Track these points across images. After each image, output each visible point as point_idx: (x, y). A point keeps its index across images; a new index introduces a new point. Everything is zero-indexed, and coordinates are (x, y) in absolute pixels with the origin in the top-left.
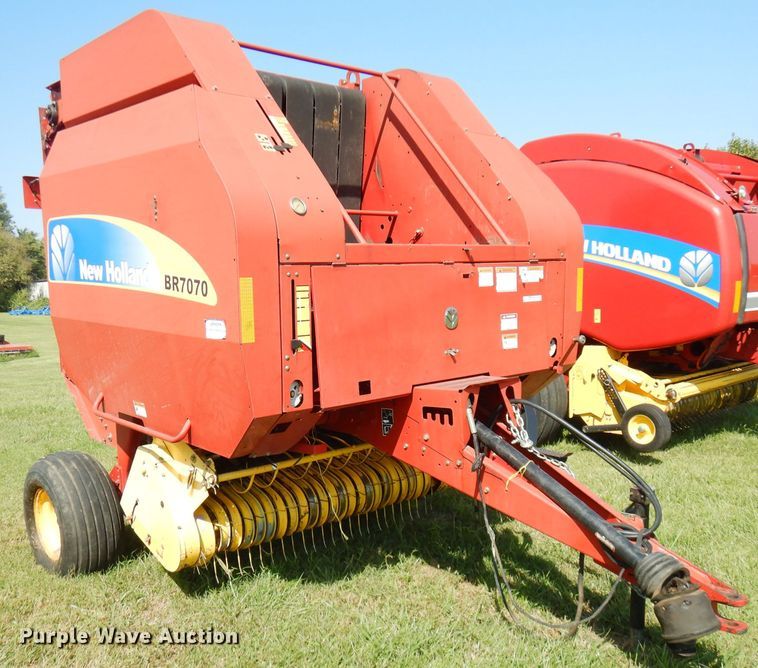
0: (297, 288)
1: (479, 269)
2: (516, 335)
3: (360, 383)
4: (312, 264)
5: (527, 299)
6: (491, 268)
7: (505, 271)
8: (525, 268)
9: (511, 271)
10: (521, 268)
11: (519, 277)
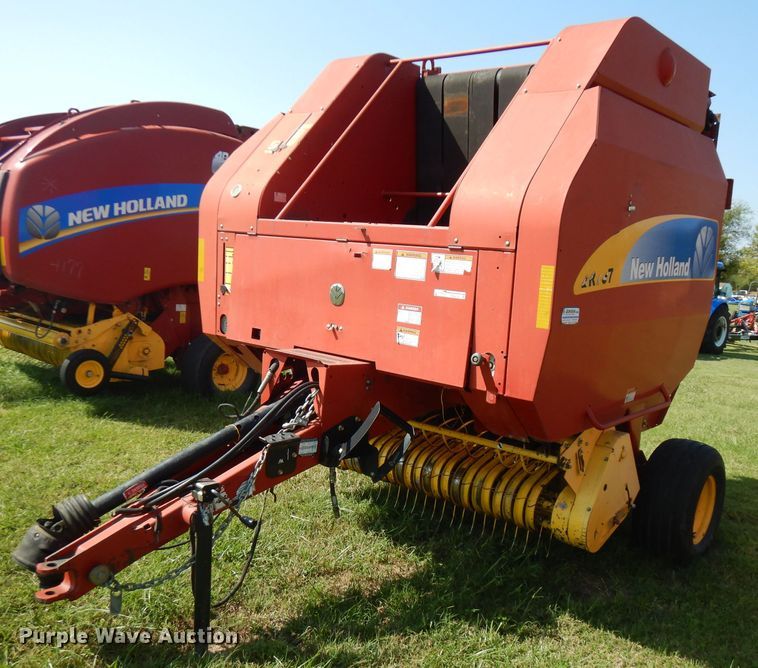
0: (227, 249)
1: (375, 250)
2: (418, 332)
3: (253, 329)
4: (236, 233)
5: (439, 293)
6: (391, 251)
7: (409, 255)
8: (443, 256)
9: (419, 257)
10: (434, 256)
11: (429, 265)
